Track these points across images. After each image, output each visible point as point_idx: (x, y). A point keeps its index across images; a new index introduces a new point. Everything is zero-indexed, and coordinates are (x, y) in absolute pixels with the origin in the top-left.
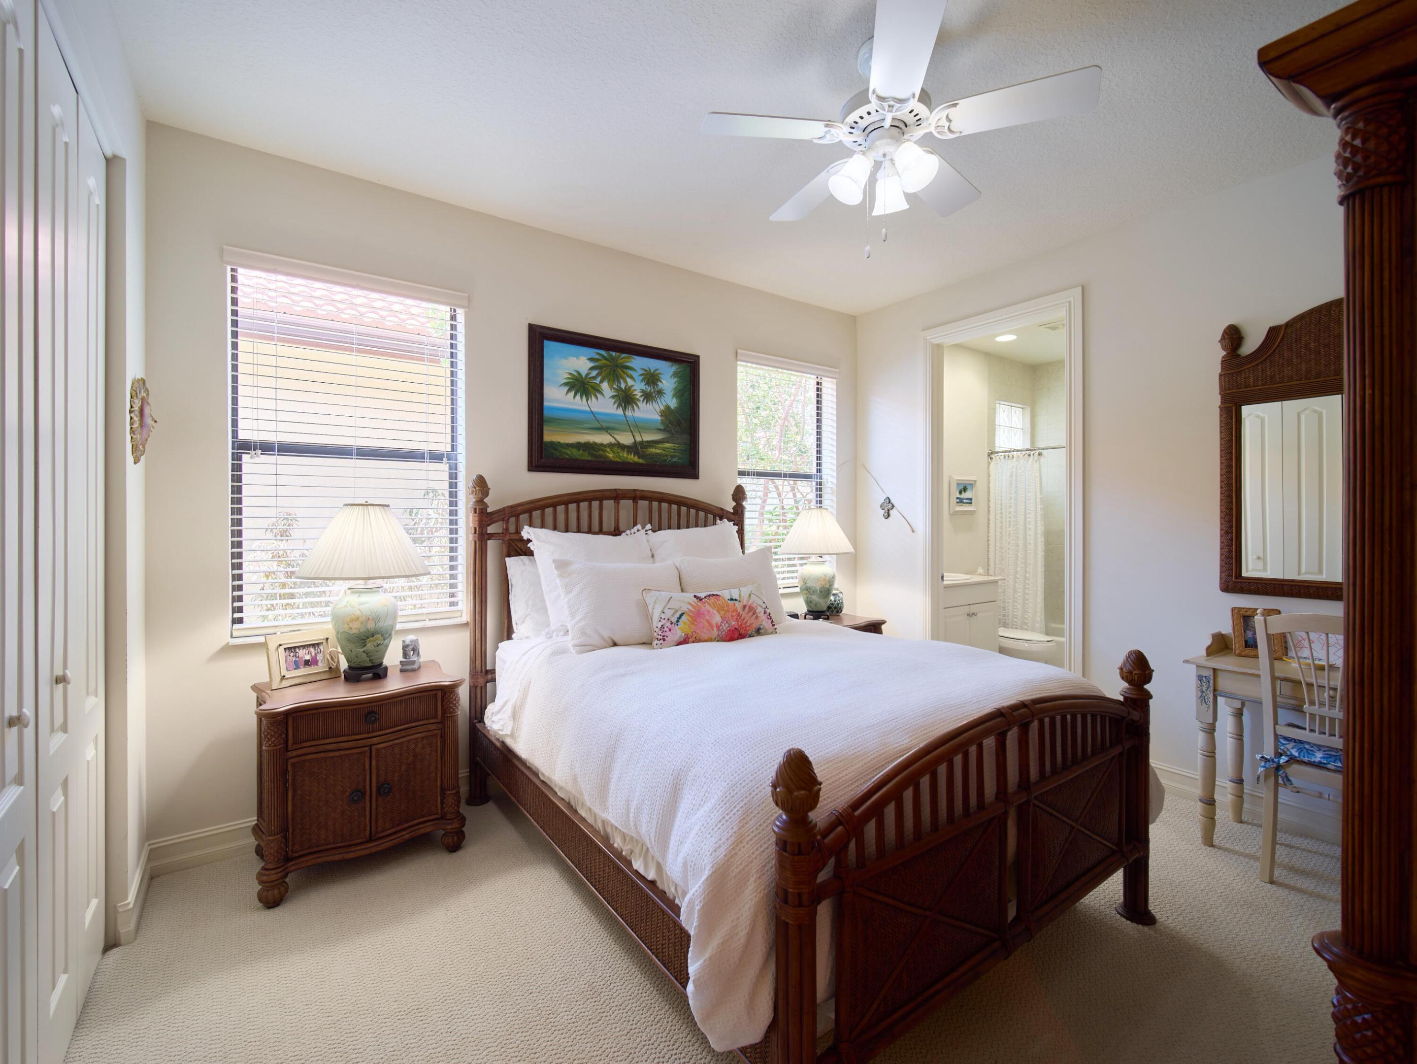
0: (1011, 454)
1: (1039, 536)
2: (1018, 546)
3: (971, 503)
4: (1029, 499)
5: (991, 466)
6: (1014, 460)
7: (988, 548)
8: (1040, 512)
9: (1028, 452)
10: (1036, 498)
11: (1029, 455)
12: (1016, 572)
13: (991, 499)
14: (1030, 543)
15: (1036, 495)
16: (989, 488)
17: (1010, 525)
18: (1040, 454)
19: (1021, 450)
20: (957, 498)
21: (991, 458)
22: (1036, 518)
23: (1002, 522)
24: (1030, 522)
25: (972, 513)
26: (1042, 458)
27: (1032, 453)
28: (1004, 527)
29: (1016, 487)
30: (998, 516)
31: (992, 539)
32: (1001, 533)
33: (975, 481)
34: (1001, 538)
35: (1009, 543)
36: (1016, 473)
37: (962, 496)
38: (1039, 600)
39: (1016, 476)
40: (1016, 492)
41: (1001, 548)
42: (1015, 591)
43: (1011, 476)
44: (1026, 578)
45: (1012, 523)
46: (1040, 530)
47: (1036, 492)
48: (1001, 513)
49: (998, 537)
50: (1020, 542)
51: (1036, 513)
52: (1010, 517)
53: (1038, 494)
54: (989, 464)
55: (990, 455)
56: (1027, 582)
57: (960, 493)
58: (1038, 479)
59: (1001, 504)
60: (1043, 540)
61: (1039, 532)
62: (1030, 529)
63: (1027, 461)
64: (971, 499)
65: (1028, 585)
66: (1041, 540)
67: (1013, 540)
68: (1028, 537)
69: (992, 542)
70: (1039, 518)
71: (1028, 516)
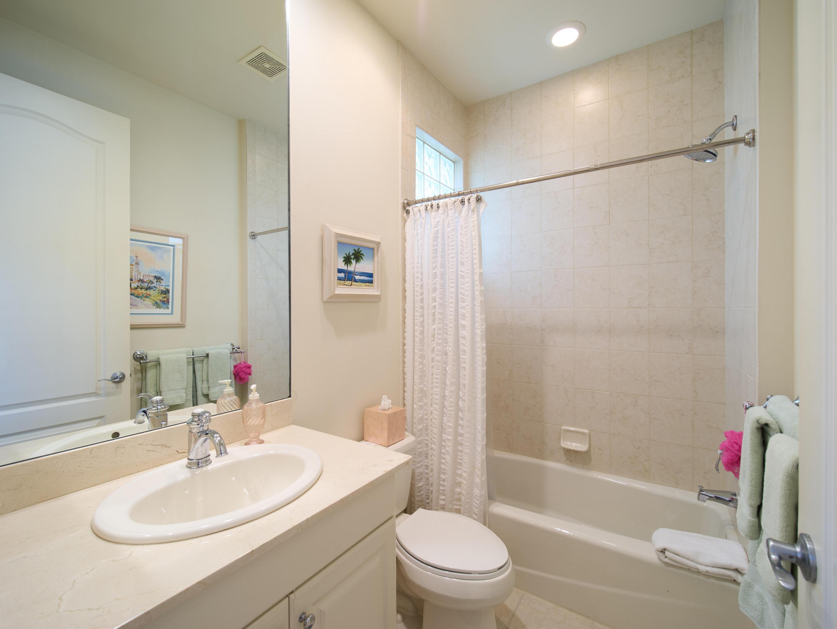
0: (435, 203)
1: (478, 339)
2: (446, 354)
3: (371, 282)
4: (462, 277)
5: (407, 224)
6: (441, 211)
7: (404, 357)
8: (479, 299)
9: (460, 198)
10: (473, 273)
11: (463, 202)
12: (444, 397)
13: (407, 278)
14: (464, 351)
15: (473, 269)
16: (404, 259)
17: (434, 321)
18: (479, 200)
19: (451, 196)
20: (340, 271)
21: (408, 212)
22: (473, 306)
23: (422, 316)
24: (464, 315)
25: (375, 299)
26: (482, 206)
27: (466, 198)
28: (425, 324)
29: (443, 257)
30: (418, 305)
31: (409, 341)
32: (422, 333)
33: (378, 244)
34: (422, 340)
35: (433, 351)
36: (443, 233)
37: (351, 268)
38: (479, 449)
39: (443, 238)
40: (443, 266)
41: (422, 357)
42: (442, 429)
43: (436, 239)
44: (458, 409)
45: (438, 316)
46: (480, 329)
47: (473, 264)
48: (422, 301)
49: (417, 339)
50: (450, 349)
51: (473, 299)
52: (435, 307)
53: (476, 266)
54: (405, 221)
55: (406, 206)
56: (460, 414)
57: (347, 260)
58: (476, 242)
59: (422, 286)
60: (484, 345)
61: (478, 331)
62: (464, 326)
63: (461, 212)
64: (371, 275)
65: (462, 419)
66: (481, 345)
67: (439, 344)
68: (462, 341)
69: (409, 348)
70: (478, 309)
71: (461, 304)
